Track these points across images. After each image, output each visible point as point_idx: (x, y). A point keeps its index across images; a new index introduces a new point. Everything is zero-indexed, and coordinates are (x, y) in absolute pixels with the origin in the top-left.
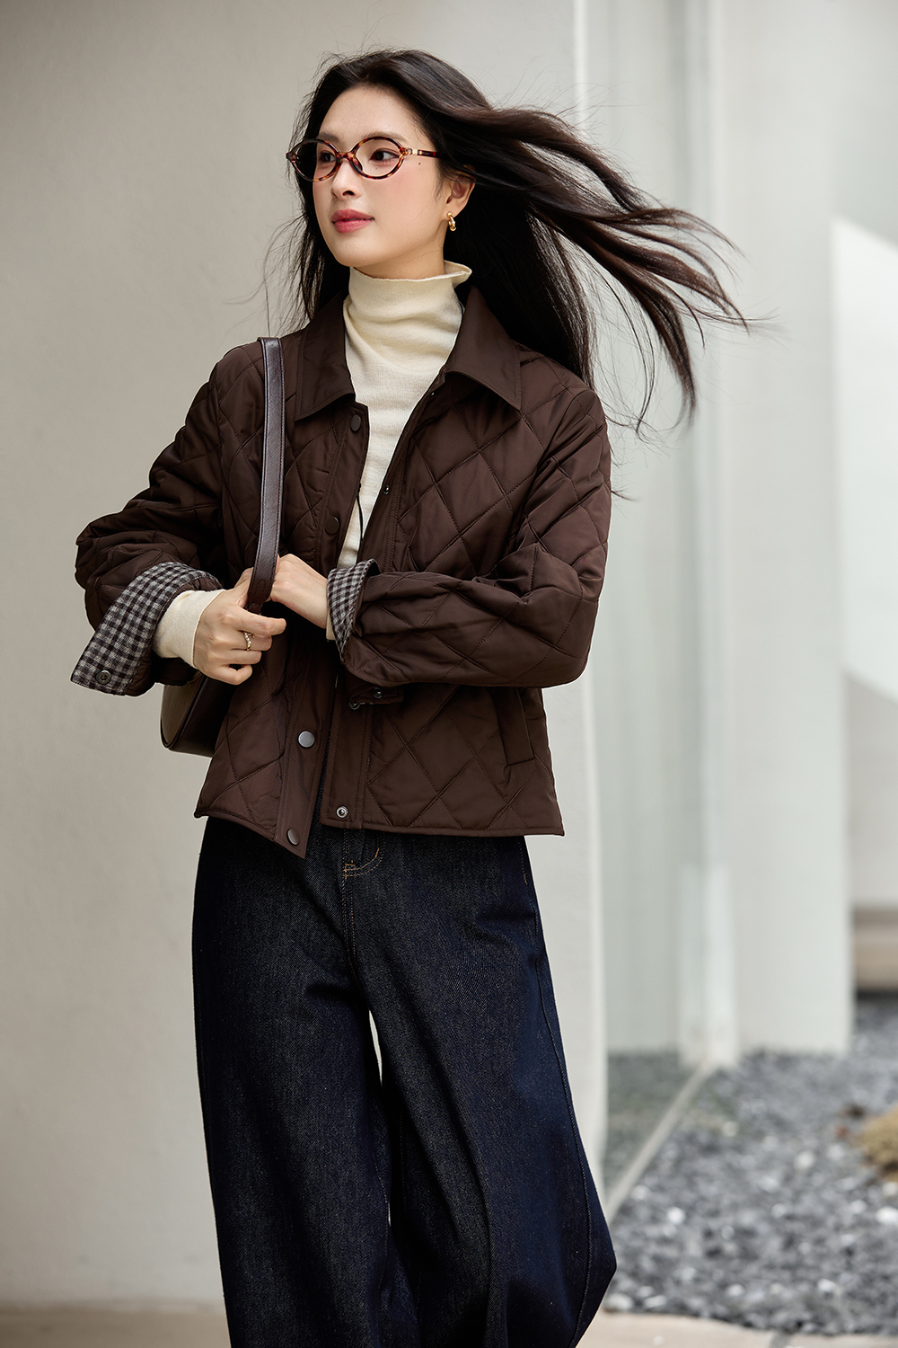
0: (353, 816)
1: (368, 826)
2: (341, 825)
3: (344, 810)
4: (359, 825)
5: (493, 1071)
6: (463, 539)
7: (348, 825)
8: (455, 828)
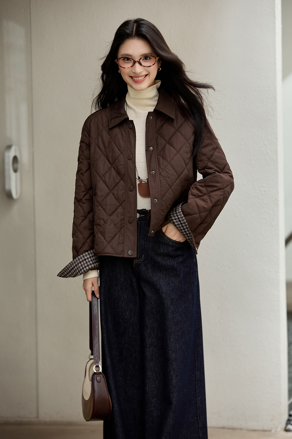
5: (174, 321)
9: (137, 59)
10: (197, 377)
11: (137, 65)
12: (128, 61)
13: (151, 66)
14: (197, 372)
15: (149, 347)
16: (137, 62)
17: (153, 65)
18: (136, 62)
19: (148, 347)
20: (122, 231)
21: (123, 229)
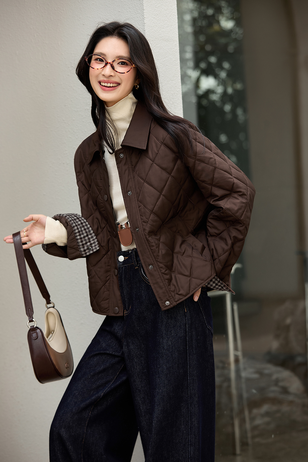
0: (171, 302)
1: (178, 302)
2: (169, 307)
3: (168, 302)
4: (175, 304)
6: (162, 195)
7: (172, 306)
8: (203, 283)
9: (110, 61)
10: (190, 454)
11: (109, 66)
12: (100, 62)
13: (125, 73)
14: (191, 448)
15: (145, 415)
16: (110, 63)
17: (127, 72)
18: (107, 63)
19: (143, 415)
20: (107, 284)
21: (108, 282)
